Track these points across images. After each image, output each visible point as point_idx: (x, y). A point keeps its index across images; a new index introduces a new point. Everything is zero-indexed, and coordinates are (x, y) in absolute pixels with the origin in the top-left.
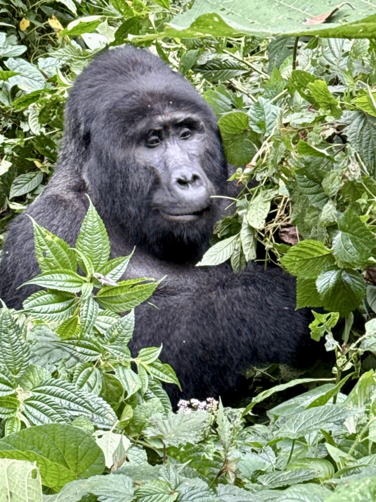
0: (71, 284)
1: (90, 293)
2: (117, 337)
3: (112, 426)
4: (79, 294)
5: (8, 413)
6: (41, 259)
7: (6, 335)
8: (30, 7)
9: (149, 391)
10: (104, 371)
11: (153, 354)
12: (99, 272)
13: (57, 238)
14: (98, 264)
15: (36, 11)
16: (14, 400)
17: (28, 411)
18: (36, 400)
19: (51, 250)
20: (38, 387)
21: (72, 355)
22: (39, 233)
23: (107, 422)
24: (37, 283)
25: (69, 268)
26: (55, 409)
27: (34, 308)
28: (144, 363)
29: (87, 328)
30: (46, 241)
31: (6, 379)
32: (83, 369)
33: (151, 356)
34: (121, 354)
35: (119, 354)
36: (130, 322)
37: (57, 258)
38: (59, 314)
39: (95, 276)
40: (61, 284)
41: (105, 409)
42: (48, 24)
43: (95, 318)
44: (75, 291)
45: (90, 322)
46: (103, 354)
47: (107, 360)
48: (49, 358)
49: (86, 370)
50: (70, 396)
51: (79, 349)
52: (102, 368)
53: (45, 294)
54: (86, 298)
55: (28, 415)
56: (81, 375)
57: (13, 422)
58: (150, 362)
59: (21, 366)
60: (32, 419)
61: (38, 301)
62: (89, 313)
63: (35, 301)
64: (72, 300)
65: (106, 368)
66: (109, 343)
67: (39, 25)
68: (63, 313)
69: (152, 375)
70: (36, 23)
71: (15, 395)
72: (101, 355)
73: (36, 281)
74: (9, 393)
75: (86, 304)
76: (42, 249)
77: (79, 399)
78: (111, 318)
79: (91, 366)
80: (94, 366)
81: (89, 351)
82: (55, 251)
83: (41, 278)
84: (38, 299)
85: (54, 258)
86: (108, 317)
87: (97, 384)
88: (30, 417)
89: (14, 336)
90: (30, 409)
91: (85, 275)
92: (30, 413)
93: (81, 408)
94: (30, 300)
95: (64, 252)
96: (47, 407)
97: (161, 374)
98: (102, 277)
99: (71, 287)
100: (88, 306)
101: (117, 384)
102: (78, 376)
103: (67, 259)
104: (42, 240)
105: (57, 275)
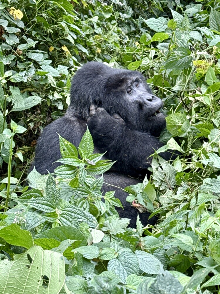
0: (75, 163)
1: (83, 167)
2: (96, 187)
3: (96, 226)
4: (78, 167)
5: (53, 220)
6: (62, 152)
7: (50, 186)
8: (54, 41)
9: (110, 211)
10: (90, 202)
11: (112, 194)
12: (88, 158)
13: (69, 143)
14: (88, 155)
15: (57, 43)
16: (55, 214)
17: (61, 219)
18: (64, 214)
19: (67, 148)
20: (64, 208)
21: (77, 195)
22: (61, 141)
23: (94, 224)
24: (60, 162)
25: (74, 156)
26: (73, 219)
27: (59, 173)
28: (108, 199)
29: (81, 182)
30: (64, 144)
31: (52, 205)
32: (81, 201)
33: (110, 195)
34: (98, 194)
35: (97, 195)
36: (101, 180)
37: (69, 152)
38: (69, 175)
39: (86, 160)
40: (71, 162)
41: (93, 219)
42: (62, 49)
43: (85, 178)
44: (77, 166)
45: (82, 180)
46: (90, 194)
47: (92, 197)
48: (67, 196)
49: (82, 202)
50: (78, 212)
51: (79, 192)
52: (89, 201)
53: (64, 167)
54: (82, 169)
55: (61, 221)
56: (80, 204)
57: (55, 224)
58: (110, 198)
59: (56, 199)
60: (63, 223)
61: (61, 169)
62: (82, 176)
63: (59, 169)
64: (75, 170)
65: (90, 201)
66: (92, 190)
67: (58, 49)
68: (71, 175)
69: (111, 204)
70: (56, 48)
71: (55, 212)
72: (89, 195)
73: (60, 161)
74: (53, 211)
75: (81, 172)
76: (63, 148)
77: (82, 214)
78: (92, 179)
79: (84, 200)
80: (86, 200)
81: (84, 193)
82: (68, 149)
83: (62, 160)
84: (61, 168)
85: (68, 152)
86: (91, 179)
87: (87, 207)
88: (62, 222)
89: (53, 186)
90: (62, 218)
91: (82, 159)
92: (62, 220)
93: (83, 218)
94: (58, 169)
95: (72, 149)
96: (69, 218)
97: (115, 203)
98: (89, 161)
99: (75, 164)
100: (82, 173)
101: (96, 208)
102: (79, 204)
103: (74, 152)
104: (63, 144)
105: (69, 158)
